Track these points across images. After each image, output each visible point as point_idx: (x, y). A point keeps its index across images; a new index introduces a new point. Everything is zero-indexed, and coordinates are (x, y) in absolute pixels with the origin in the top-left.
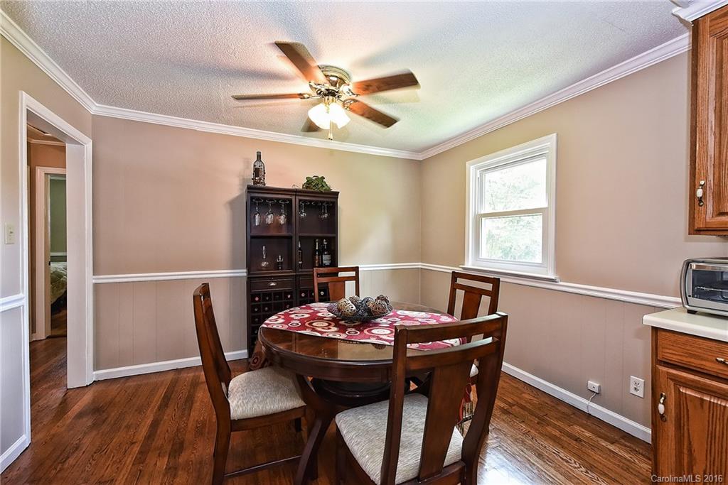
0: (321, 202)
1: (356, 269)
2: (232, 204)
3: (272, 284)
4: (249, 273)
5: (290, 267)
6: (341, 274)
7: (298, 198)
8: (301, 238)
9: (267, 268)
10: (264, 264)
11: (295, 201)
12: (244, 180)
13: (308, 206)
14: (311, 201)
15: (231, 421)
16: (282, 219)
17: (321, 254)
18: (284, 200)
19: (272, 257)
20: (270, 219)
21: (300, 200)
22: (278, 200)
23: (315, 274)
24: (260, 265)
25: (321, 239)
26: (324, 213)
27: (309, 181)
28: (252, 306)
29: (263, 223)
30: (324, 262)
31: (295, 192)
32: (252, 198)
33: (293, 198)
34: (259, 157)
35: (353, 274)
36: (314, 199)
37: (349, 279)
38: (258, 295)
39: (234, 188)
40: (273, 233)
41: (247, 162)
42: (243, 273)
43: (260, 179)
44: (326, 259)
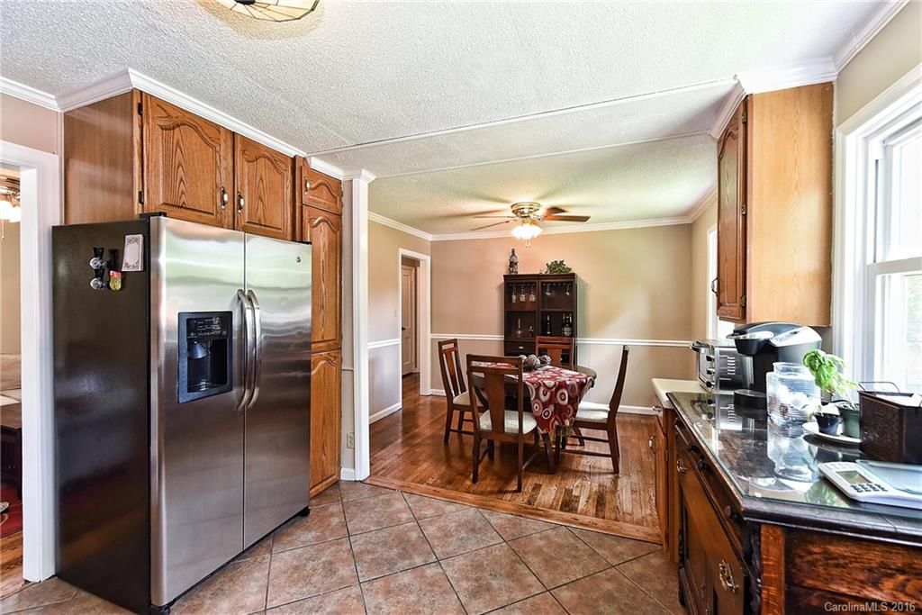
0: (563, 282)
3: (521, 347)
4: (505, 338)
7: (540, 282)
9: (521, 335)
10: (519, 332)
11: (538, 284)
16: (532, 298)
17: (564, 326)
18: (530, 283)
19: (525, 327)
20: (523, 298)
22: (526, 283)
23: (537, 341)
26: (566, 291)
27: (550, 267)
29: (518, 301)
32: (508, 284)
33: (537, 281)
34: (513, 252)
43: (514, 269)
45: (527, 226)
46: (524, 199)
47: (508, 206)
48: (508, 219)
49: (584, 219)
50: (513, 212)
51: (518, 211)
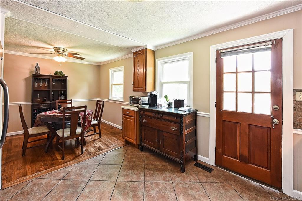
0: (61, 79)
1: (71, 100)
2: (26, 79)
3: (42, 106)
4: (33, 103)
5: (49, 100)
6: (68, 102)
7: (52, 78)
8: (53, 91)
9: (39, 101)
10: (38, 100)
11: (51, 79)
12: (31, 72)
13: (56, 80)
14: (57, 79)
15: (29, 135)
16: (46, 85)
17: (61, 96)
18: (47, 79)
19: (42, 97)
20: (41, 85)
21: (53, 79)
22: (44, 79)
23: (57, 102)
24: (37, 100)
25: (61, 91)
26: (62, 83)
27: (56, 73)
28: (34, 113)
29: (38, 86)
30: (62, 99)
31: (51, 76)
32: (34, 78)
33: (50, 78)
34: (37, 64)
35: (70, 102)
36: (58, 78)
37: (69, 103)
38: (36, 110)
39: (27, 74)
40: (42, 89)
41: (32, 65)
42: (30, 103)
43: (38, 72)
44: (63, 98)
45: (61, 57)
46: (61, 46)
47: (52, 47)
48: (52, 52)
49: (83, 59)
50: (55, 50)
51: (56, 50)
